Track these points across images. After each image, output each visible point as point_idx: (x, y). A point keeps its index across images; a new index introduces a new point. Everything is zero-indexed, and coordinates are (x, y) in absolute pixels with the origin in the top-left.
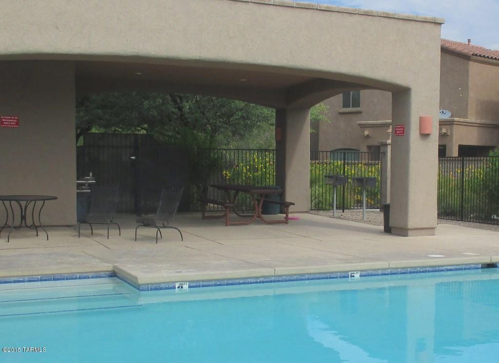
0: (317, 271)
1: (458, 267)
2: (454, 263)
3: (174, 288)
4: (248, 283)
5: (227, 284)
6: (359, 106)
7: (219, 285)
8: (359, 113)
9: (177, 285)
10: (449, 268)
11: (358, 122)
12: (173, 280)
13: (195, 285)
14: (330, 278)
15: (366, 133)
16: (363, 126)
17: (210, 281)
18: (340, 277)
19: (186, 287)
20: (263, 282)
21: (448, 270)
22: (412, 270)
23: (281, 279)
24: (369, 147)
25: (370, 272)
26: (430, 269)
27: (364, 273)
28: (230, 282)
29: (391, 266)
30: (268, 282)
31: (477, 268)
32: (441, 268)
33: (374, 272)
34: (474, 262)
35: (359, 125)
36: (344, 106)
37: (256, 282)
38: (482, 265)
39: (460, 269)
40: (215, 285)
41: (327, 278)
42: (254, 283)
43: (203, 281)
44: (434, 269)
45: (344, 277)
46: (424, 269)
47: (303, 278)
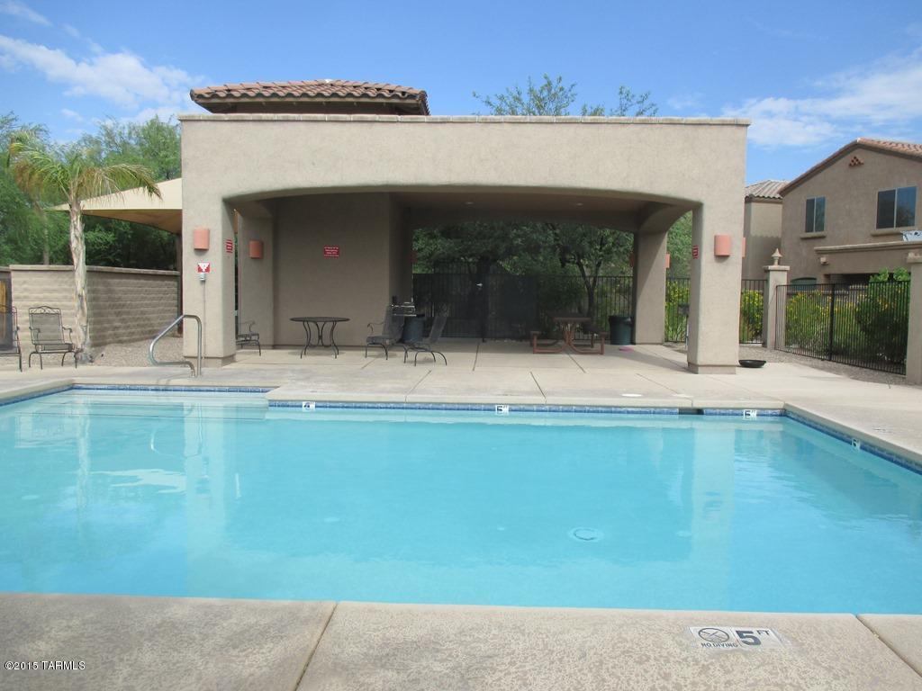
0: (456, 401)
1: (643, 410)
2: (636, 405)
3: (301, 406)
4: (377, 408)
5: (355, 407)
6: (822, 230)
7: (347, 407)
8: (823, 237)
9: (304, 404)
10: (630, 409)
11: (816, 248)
12: (300, 398)
13: (322, 405)
14: (472, 410)
15: (823, 260)
16: (821, 253)
17: (338, 402)
18: (485, 410)
19: (312, 406)
20: (394, 408)
21: (628, 412)
22: (579, 409)
23: (413, 406)
24: (827, 276)
25: (522, 407)
26: (604, 409)
27: (514, 408)
28: (358, 405)
29: (548, 403)
30: (399, 408)
31: (672, 413)
32: (619, 409)
33: (526, 408)
34: (667, 405)
35: (817, 251)
36: (807, 231)
37: (387, 408)
38: (680, 409)
39: (646, 413)
40: (343, 407)
41: (468, 410)
42: (383, 408)
43: (330, 402)
44: (608, 410)
45: (489, 410)
46: (595, 409)
47: (440, 407)
